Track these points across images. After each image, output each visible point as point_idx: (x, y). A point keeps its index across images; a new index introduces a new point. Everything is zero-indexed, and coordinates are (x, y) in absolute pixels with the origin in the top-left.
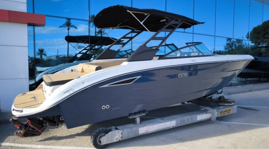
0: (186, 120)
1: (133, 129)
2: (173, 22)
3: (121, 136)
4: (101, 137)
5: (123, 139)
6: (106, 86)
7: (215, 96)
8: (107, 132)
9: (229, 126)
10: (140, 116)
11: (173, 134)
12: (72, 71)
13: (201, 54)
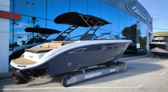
0: (106, 72)
1: (82, 76)
2: (99, 22)
3: (76, 80)
4: (67, 80)
5: (78, 81)
6: (70, 53)
7: (115, 61)
8: (70, 78)
9: (124, 75)
10: (85, 69)
11: (100, 79)
12: (41, 47)
13: (111, 38)
